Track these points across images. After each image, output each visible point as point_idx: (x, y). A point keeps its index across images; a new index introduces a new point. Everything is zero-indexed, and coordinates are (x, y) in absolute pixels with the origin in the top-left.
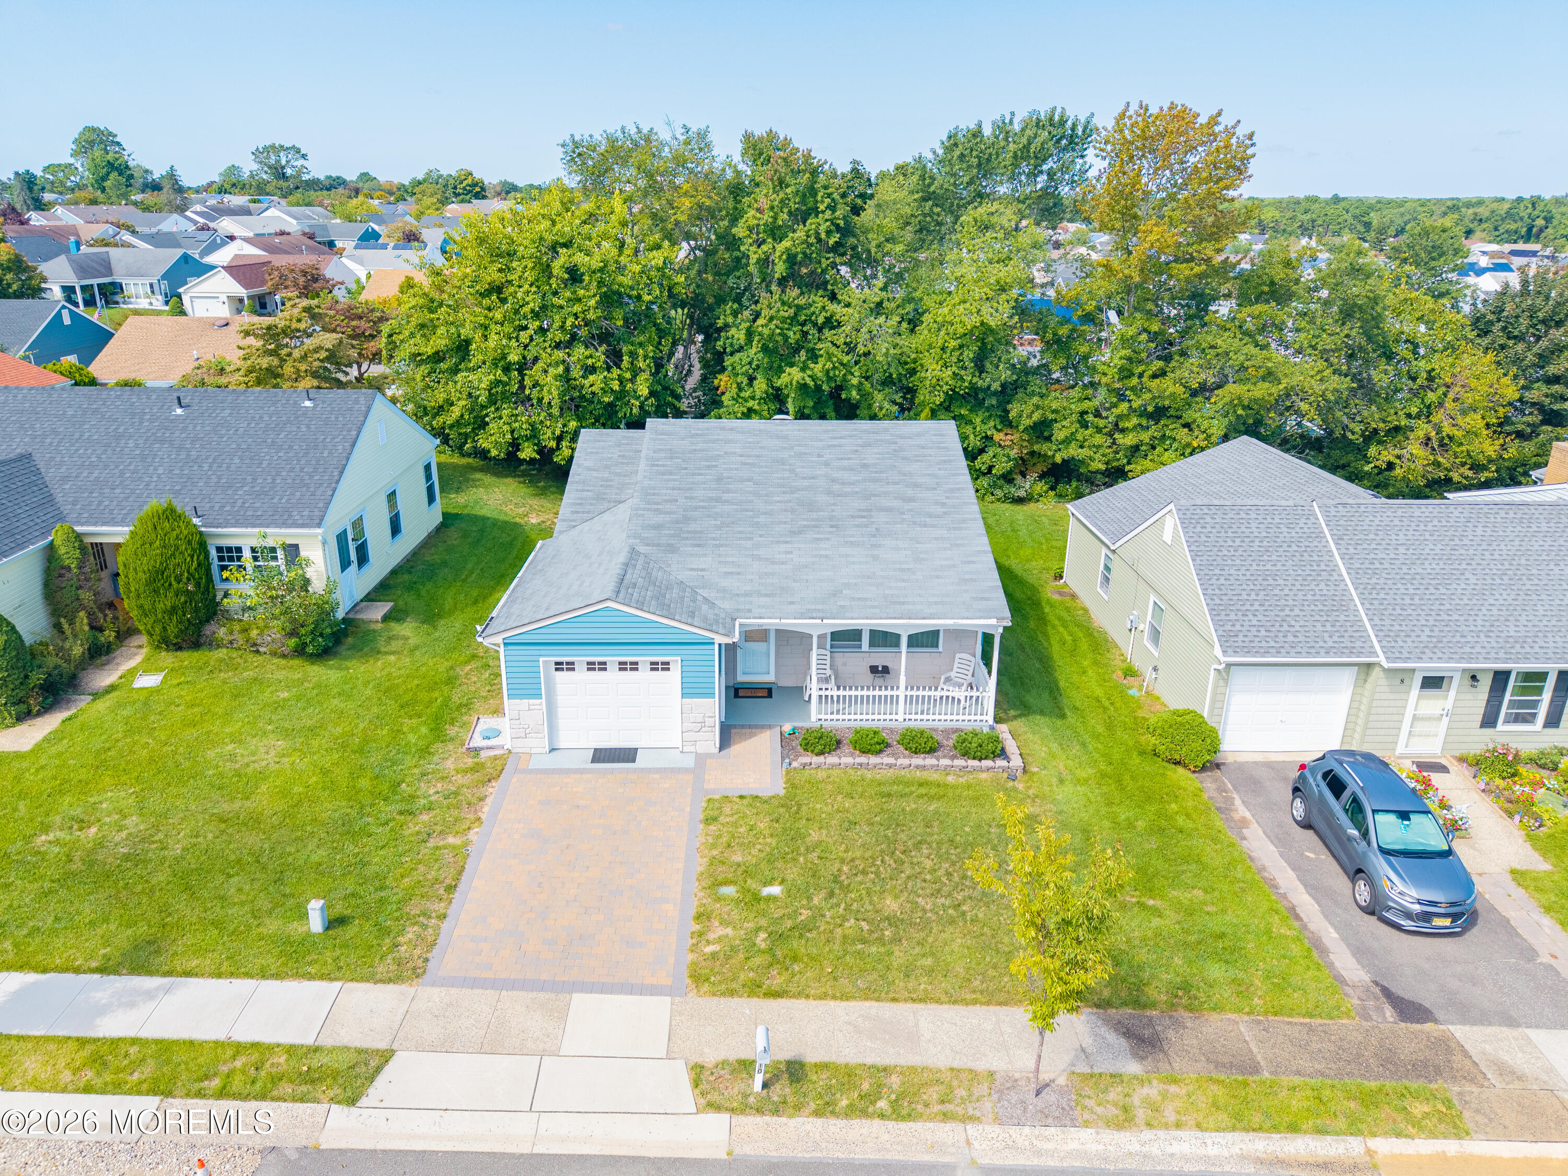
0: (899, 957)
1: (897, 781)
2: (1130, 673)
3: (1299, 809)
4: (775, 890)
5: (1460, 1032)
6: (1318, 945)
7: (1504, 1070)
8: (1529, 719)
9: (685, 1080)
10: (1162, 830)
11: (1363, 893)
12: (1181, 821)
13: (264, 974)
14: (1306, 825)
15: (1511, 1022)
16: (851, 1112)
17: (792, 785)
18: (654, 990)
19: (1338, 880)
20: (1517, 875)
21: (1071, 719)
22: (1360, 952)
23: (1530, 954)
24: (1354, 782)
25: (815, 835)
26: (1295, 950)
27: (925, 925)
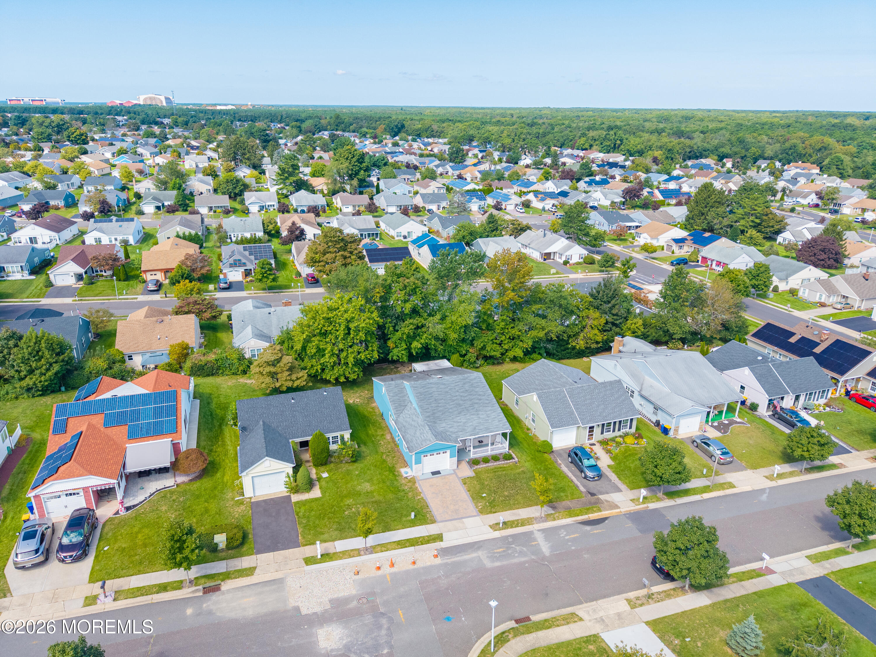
0: (511, 502)
1: (495, 468)
2: (528, 429)
3: (570, 459)
4: (484, 495)
5: (601, 497)
6: (577, 486)
7: (607, 501)
8: (609, 431)
9: (489, 528)
10: (546, 469)
11: (583, 475)
12: (549, 466)
13: (411, 527)
14: (571, 462)
15: (608, 493)
16: (515, 527)
17: (476, 473)
18: (475, 516)
19: (579, 473)
20: (609, 466)
21: (521, 446)
22: (584, 486)
23: (611, 481)
24: (579, 453)
25: (486, 483)
26: (574, 488)
27: (513, 496)
